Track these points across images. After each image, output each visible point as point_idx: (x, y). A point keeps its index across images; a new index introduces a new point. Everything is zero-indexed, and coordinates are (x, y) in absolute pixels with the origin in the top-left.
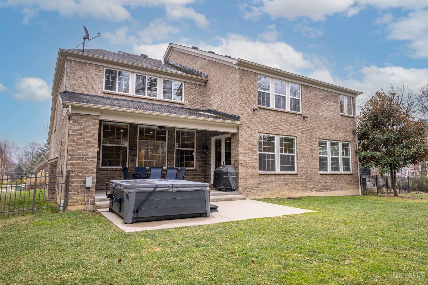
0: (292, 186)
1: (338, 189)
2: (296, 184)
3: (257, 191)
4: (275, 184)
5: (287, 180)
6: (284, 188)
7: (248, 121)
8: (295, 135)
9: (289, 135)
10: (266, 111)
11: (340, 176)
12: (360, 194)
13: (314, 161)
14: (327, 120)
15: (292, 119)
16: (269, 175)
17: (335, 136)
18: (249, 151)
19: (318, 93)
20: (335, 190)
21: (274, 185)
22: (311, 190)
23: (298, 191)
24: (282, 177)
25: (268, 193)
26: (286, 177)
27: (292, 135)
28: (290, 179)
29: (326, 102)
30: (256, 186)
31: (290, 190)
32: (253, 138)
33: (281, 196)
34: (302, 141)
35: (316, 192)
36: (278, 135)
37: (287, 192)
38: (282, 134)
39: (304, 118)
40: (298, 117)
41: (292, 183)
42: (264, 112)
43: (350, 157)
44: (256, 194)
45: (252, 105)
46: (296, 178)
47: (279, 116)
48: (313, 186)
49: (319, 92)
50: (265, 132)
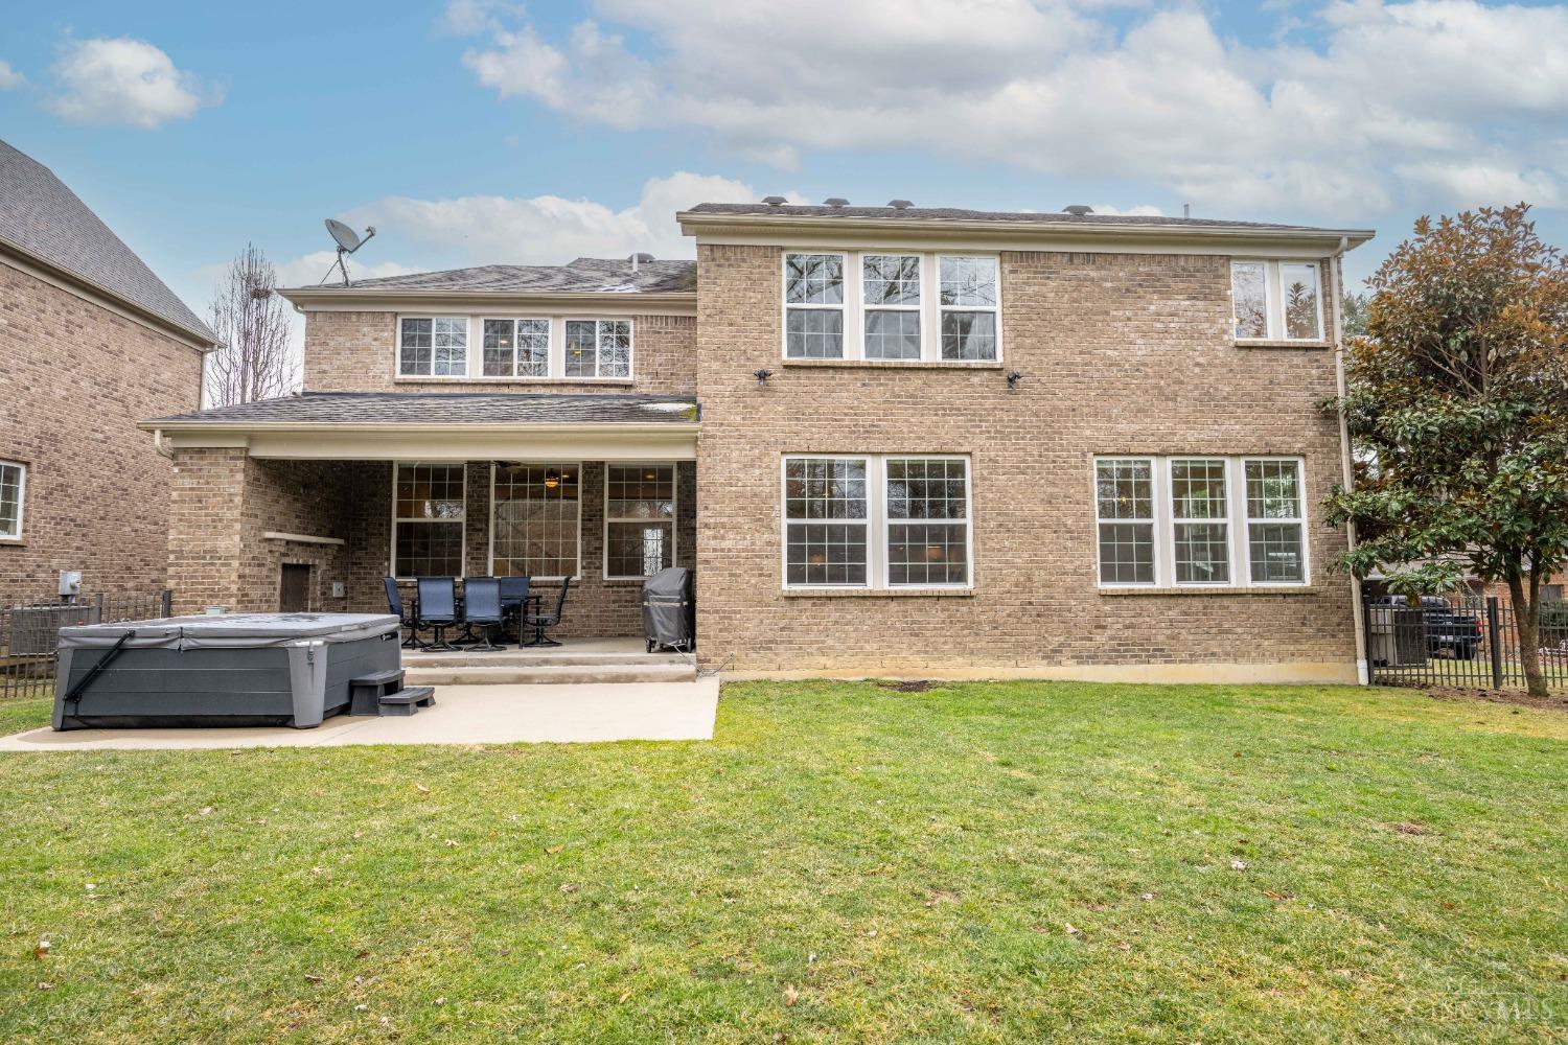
0: (942, 640)
1: (1213, 654)
2: (966, 632)
3: (776, 654)
4: (856, 630)
5: (917, 617)
6: (905, 646)
7: (738, 418)
8: (963, 449)
9: (930, 449)
10: (816, 374)
11: (1226, 602)
12: (1363, 679)
13: (1069, 544)
14: (1146, 376)
15: (943, 390)
16: (830, 598)
17: (1197, 436)
18: (740, 519)
19: (1093, 274)
20: (1193, 658)
21: (853, 635)
22: (1052, 656)
23: (974, 658)
24: (893, 606)
25: (823, 660)
26: (910, 606)
27: (945, 448)
28: (936, 615)
29: (1141, 303)
30: (770, 635)
31: (931, 651)
32: (758, 472)
33: (887, 675)
34: (1000, 471)
35: (1078, 663)
36: (880, 453)
37: (918, 661)
38: (895, 447)
39: (1012, 380)
40: (975, 379)
41: (942, 628)
42: (808, 378)
43: (1304, 521)
44: (773, 666)
45: (753, 361)
46: (965, 609)
47: (881, 385)
48: (1062, 639)
49: (1098, 269)
50: (812, 449)
